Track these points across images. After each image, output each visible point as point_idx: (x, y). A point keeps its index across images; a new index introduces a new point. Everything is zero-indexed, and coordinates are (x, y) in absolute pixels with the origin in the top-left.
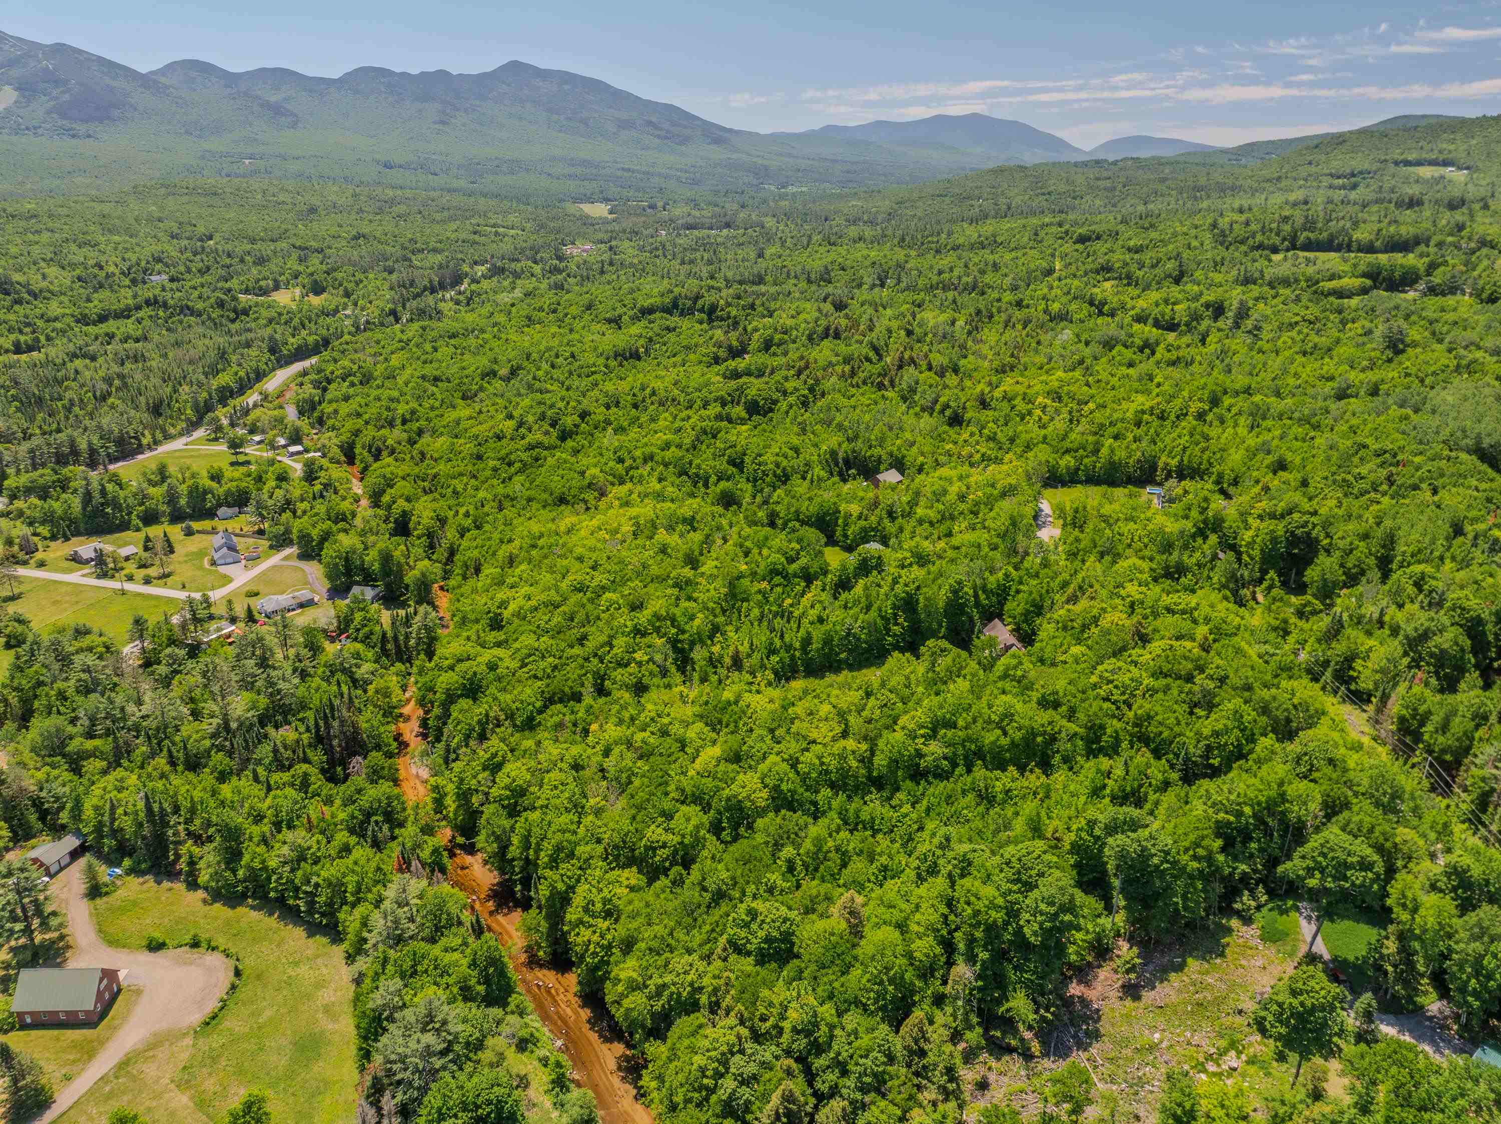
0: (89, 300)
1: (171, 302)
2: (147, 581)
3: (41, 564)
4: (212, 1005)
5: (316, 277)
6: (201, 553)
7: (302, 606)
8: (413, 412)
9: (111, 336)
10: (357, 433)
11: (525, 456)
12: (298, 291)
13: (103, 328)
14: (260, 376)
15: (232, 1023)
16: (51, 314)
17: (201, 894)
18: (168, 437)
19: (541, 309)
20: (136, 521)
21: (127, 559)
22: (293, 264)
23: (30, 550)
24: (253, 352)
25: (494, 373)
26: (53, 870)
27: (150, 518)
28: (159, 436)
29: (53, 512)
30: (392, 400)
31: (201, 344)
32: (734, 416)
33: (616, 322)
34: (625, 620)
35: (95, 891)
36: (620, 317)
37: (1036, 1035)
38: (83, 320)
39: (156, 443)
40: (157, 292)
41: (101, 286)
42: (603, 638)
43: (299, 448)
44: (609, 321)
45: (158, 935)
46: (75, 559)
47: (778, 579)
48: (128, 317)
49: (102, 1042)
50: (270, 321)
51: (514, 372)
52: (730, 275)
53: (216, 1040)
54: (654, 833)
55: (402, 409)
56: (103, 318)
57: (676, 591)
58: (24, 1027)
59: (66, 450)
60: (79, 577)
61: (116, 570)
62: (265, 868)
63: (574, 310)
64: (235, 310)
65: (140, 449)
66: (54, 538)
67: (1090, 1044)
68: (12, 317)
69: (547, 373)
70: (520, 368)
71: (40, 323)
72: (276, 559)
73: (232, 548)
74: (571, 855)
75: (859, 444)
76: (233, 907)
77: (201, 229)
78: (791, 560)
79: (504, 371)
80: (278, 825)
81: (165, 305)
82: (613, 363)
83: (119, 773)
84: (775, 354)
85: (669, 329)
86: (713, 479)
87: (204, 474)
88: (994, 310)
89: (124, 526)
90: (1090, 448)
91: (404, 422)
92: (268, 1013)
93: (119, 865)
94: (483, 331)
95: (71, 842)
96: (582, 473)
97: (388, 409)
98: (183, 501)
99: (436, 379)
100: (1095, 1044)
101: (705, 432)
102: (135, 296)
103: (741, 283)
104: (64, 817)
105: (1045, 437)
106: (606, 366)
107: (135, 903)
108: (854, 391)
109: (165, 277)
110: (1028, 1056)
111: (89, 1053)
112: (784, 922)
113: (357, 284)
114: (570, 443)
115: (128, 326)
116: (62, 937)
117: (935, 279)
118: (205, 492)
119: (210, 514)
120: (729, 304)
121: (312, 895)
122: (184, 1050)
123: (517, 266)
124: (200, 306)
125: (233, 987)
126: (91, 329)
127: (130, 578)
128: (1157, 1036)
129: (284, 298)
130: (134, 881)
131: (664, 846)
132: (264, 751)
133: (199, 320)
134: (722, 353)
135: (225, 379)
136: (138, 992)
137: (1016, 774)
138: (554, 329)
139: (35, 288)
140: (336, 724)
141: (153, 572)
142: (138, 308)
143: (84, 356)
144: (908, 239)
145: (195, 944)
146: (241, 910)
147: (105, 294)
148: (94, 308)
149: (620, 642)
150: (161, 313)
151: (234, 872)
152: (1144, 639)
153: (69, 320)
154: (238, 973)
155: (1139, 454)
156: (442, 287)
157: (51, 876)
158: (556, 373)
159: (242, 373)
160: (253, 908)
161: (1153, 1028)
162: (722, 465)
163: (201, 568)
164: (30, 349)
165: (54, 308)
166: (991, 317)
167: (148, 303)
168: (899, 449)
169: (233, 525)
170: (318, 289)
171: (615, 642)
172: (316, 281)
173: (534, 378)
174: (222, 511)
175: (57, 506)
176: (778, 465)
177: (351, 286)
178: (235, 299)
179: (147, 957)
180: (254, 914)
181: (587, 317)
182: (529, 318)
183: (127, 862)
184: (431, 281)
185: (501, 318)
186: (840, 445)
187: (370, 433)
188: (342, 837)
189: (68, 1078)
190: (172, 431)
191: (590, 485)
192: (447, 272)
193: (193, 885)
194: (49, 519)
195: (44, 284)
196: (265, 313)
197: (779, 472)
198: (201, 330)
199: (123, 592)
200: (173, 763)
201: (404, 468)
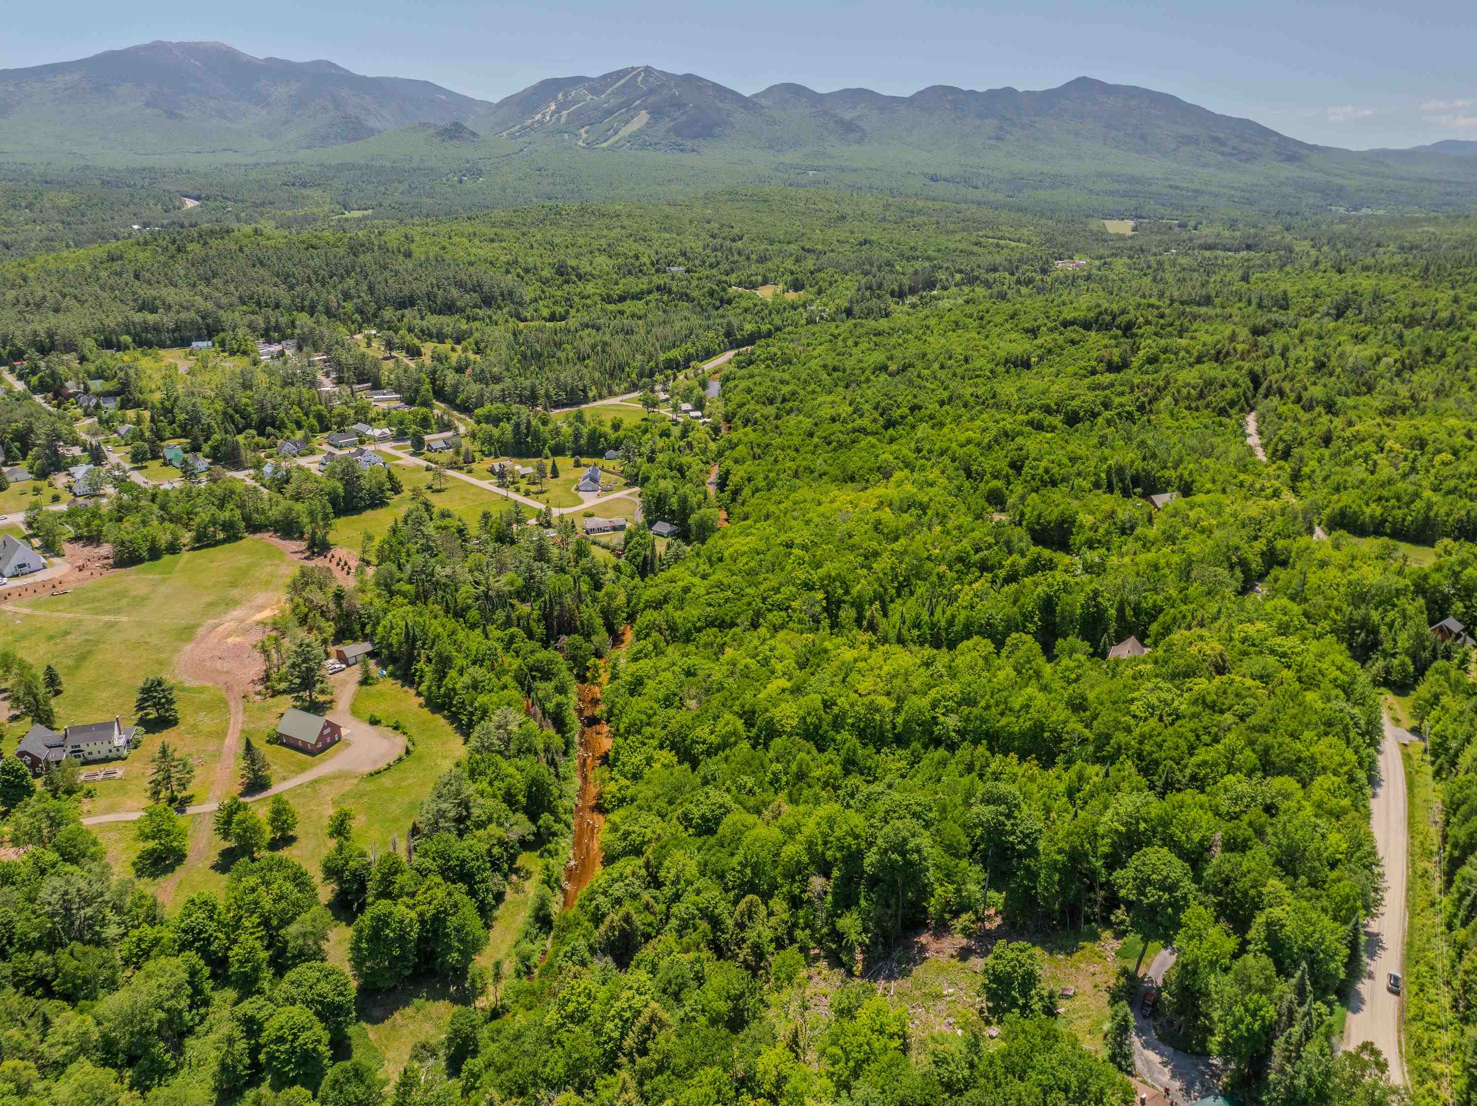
0: (616, 284)
1: (674, 289)
2: (527, 494)
3: (470, 471)
4: (383, 765)
5: (799, 276)
6: (576, 481)
7: (615, 529)
8: (794, 394)
9: (622, 313)
10: (741, 405)
11: (842, 437)
12: (781, 286)
13: (620, 306)
14: (709, 354)
15: (386, 781)
16: (586, 293)
17: (421, 700)
18: (611, 393)
19: (971, 316)
20: (547, 451)
21: (523, 476)
22: (789, 264)
23: (469, 459)
24: (711, 334)
25: (884, 368)
26: (351, 661)
27: (558, 451)
28: (605, 392)
29: (491, 436)
30: (782, 382)
31: (678, 325)
32: (1046, 423)
33: (1033, 332)
34: (801, 575)
35: (365, 681)
36: (1039, 328)
37: (864, 960)
38: (608, 299)
39: (601, 397)
40: (668, 280)
41: (630, 273)
42: (774, 584)
43: (699, 414)
44: (1027, 331)
45: (378, 715)
46: (492, 471)
47: (959, 566)
48: (640, 299)
49: (312, 765)
50: (746, 310)
51: (904, 369)
52: (1176, 294)
53: (370, 786)
54: (702, 732)
55: (785, 390)
56: (622, 299)
57: (860, 559)
58: (282, 744)
59: (527, 393)
60: (489, 485)
61: (513, 483)
62: (454, 689)
63: (998, 319)
64: (722, 301)
65: (586, 400)
66: (488, 455)
67: (896, 979)
68: (559, 293)
69: (934, 373)
70: (911, 365)
71: (576, 299)
72: (624, 493)
73: (594, 480)
74: (639, 732)
75: (1152, 464)
76: (433, 713)
77: (736, 231)
78: (977, 551)
79: (893, 367)
80: (474, 663)
81: (670, 292)
82: (1001, 369)
83: (409, 608)
84: (1147, 373)
85: (1073, 342)
86: (988, 477)
87: (609, 424)
88: (1450, 350)
89: (538, 454)
90: (1406, 499)
91: (784, 400)
92: (410, 781)
93: (385, 668)
94: (909, 332)
95: (367, 647)
96: (877, 456)
97: (775, 388)
98: (583, 442)
99: (835, 369)
100: (900, 981)
101: (1006, 434)
102: (650, 282)
103: (1182, 303)
104: (368, 629)
105: (1363, 482)
106: (992, 372)
107: (382, 695)
108: (1186, 412)
109: (682, 268)
110: (850, 973)
111: (302, 768)
112: (720, 807)
113: (831, 284)
114: (891, 431)
115: (638, 306)
116: (331, 702)
117: (1406, 311)
118: (600, 436)
119: (601, 454)
120: (1148, 322)
121: (472, 714)
122: (348, 785)
123: (991, 276)
124: (695, 294)
125: (400, 759)
126: (611, 307)
127: (518, 490)
128: (951, 990)
129: (766, 293)
130: (391, 681)
131: (704, 743)
132: (500, 615)
133: (690, 305)
134: (1101, 367)
135: (674, 353)
136: (348, 745)
137: (1015, 761)
138: (974, 334)
139: (582, 271)
140: (557, 607)
141: (533, 488)
142: (650, 292)
143: (593, 327)
144: (1432, 268)
145: (396, 728)
146: (438, 716)
147: (630, 279)
148: (618, 290)
149: (787, 591)
150: (665, 298)
151: (439, 688)
152: (1221, 670)
153: (597, 298)
154: (408, 752)
155: (1463, 512)
156: (913, 291)
157: (348, 666)
158: (942, 374)
159: (692, 351)
160: (445, 717)
161: (953, 984)
162: (1003, 465)
163: (568, 491)
164: (563, 318)
165: (590, 288)
166: (1443, 355)
167: (658, 288)
168: (1191, 473)
169: (609, 464)
170: (797, 286)
171: (782, 589)
172: (797, 280)
173: (919, 376)
174: (610, 453)
175: (496, 432)
176: (1047, 471)
177: (825, 285)
178: (724, 290)
179: (367, 727)
180: (443, 721)
181: (1008, 326)
182: (957, 323)
183: (390, 668)
184: (900, 287)
185: (932, 322)
186: (1133, 462)
187: (751, 406)
188: (507, 679)
189: (284, 779)
190: (616, 389)
191: (879, 468)
192: (921, 278)
193: (419, 694)
194: (489, 440)
195: (589, 269)
196: (744, 304)
197: (1046, 477)
198: (687, 313)
199: (507, 499)
200: (447, 611)
201: (752, 436)
